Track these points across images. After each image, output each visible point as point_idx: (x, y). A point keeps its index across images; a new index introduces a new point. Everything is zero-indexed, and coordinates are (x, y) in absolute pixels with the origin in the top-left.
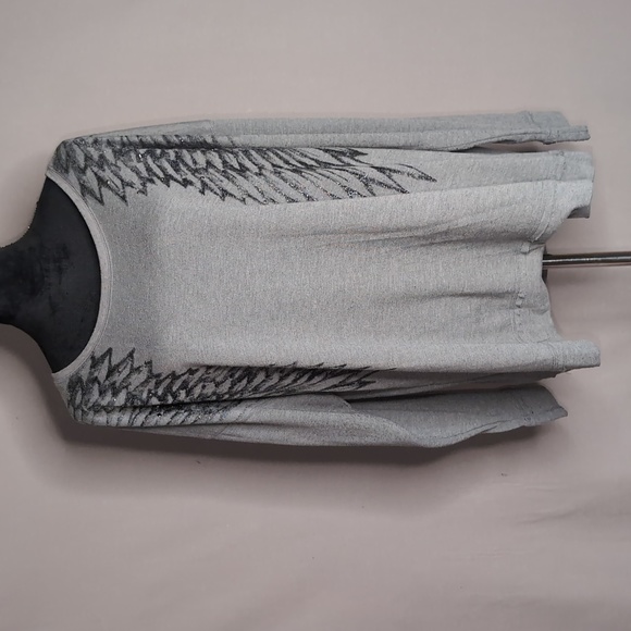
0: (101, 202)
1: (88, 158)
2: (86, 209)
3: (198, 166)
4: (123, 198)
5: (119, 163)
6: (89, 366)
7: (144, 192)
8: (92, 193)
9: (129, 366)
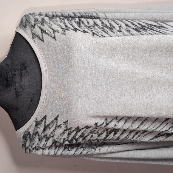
0: (42, 40)
1: (36, 20)
2: (35, 45)
3: (90, 25)
4: (54, 38)
5: (52, 23)
6: (34, 126)
7: (64, 34)
8: (38, 37)
9: (55, 125)
